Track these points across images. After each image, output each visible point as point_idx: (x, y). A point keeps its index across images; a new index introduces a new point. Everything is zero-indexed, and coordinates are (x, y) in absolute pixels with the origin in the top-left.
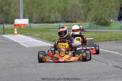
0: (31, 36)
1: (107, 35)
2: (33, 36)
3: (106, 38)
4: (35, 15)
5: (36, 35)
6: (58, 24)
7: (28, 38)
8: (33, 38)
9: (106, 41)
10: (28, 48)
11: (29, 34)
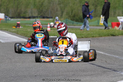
0: (7, 31)
1: (84, 32)
2: (9, 31)
3: (83, 35)
4: (11, 10)
5: (11, 30)
6: (34, 20)
7: (4, 33)
8: (9, 33)
9: (82, 37)
10: (3, 43)
11: (5, 29)
